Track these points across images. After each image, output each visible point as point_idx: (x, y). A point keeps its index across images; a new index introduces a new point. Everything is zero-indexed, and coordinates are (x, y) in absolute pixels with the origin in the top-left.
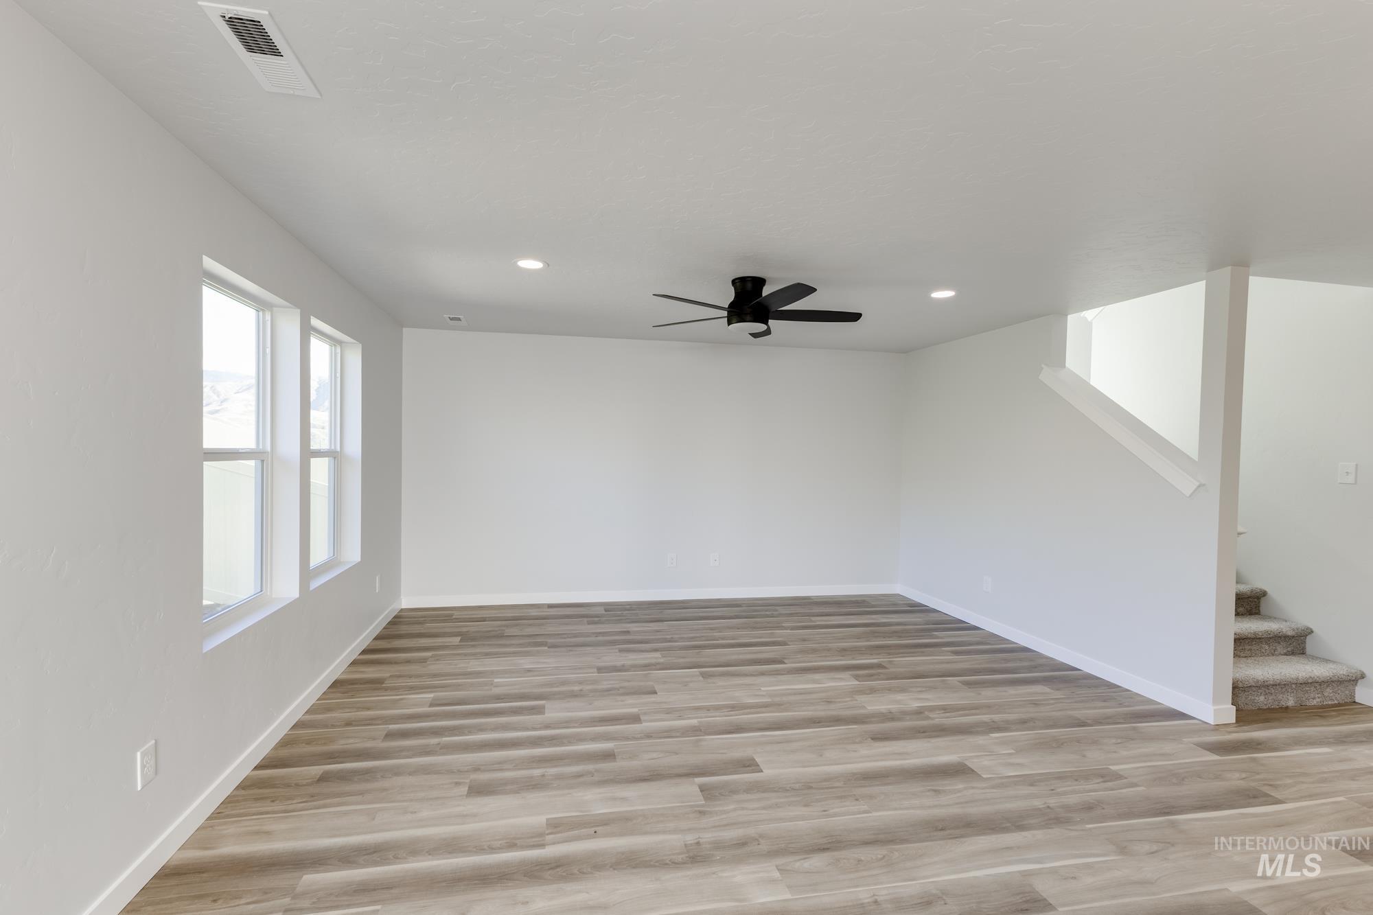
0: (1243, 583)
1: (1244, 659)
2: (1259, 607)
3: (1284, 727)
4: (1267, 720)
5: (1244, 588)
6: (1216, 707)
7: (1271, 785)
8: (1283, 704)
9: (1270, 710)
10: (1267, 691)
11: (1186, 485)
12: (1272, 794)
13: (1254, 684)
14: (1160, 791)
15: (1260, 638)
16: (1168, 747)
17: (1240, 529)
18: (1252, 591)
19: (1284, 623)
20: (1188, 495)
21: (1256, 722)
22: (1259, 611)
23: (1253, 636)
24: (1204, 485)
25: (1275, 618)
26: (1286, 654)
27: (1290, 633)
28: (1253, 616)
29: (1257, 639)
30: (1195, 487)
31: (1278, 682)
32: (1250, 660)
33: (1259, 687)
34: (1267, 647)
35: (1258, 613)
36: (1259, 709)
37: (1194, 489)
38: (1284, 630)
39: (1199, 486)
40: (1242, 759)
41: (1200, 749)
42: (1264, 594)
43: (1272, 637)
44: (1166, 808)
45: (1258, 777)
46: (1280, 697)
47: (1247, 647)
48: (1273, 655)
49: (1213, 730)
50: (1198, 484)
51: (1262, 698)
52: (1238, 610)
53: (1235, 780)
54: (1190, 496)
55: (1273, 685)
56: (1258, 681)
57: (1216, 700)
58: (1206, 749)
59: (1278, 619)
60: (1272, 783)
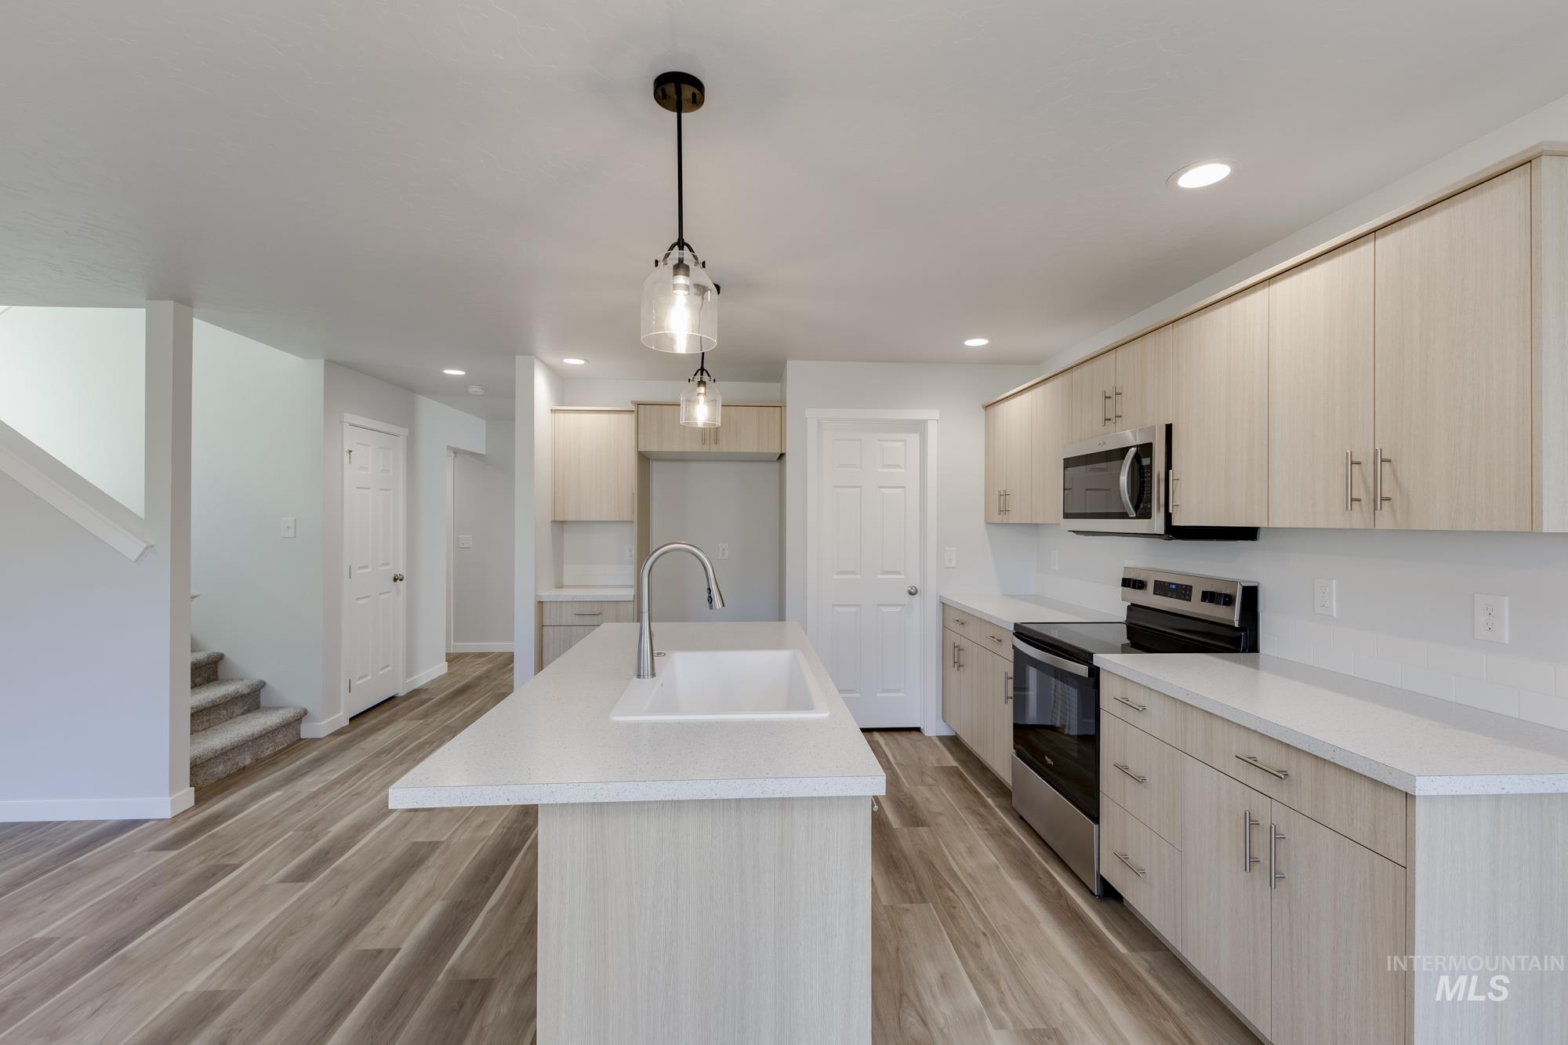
0: (200, 651)
1: (203, 732)
2: (216, 672)
3: (241, 789)
4: (226, 789)
5: (200, 656)
6: (172, 798)
7: (228, 855)
8: (241, 765)
9: (229, 777)
10: (226, 758)
11: (131, 548)
12: (231, 863)
13: (213, 756)
14: (106, 929)
15: (218, 705)
16: (116, 870)
17: (194, 592)
18: (209, 657)
19: (241, 683)
20: (134, 560)
21: (216, 795)
22: (217, 676)
23: (211, 705)
24: (152, 546)
25: (232, 680)
26: (243, 714)
27: (246, 691)
28: (211, 684)
29: (215, 706)
30: (142, 549)
31: (236, 744)
32: (208, 732)
33: (217, 757)
34: (225, 712)
35: (216, 679)
36: (219, 780)
37: (140, 552)
38: (240, 690)
39: (147, 548)
40: (197, 844)
41: (154, 852)
42: (221, 657)
43: (230, 700)
44: (115, 944)
45: (217, 852)
46: (238, 760)
47: (206, 718)
48: (231, 718)
49: (172, 823)
50: (145, 545)
51: (221, 767)
52: (196, 681)
53: (195, 867)
54: (136, 561)
55: (231, 750)
56: (216, 751)
57: (173, 788)
58: (161, 850)
59: (236, 679)
60: (227, 853)
